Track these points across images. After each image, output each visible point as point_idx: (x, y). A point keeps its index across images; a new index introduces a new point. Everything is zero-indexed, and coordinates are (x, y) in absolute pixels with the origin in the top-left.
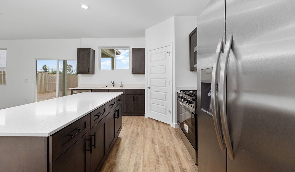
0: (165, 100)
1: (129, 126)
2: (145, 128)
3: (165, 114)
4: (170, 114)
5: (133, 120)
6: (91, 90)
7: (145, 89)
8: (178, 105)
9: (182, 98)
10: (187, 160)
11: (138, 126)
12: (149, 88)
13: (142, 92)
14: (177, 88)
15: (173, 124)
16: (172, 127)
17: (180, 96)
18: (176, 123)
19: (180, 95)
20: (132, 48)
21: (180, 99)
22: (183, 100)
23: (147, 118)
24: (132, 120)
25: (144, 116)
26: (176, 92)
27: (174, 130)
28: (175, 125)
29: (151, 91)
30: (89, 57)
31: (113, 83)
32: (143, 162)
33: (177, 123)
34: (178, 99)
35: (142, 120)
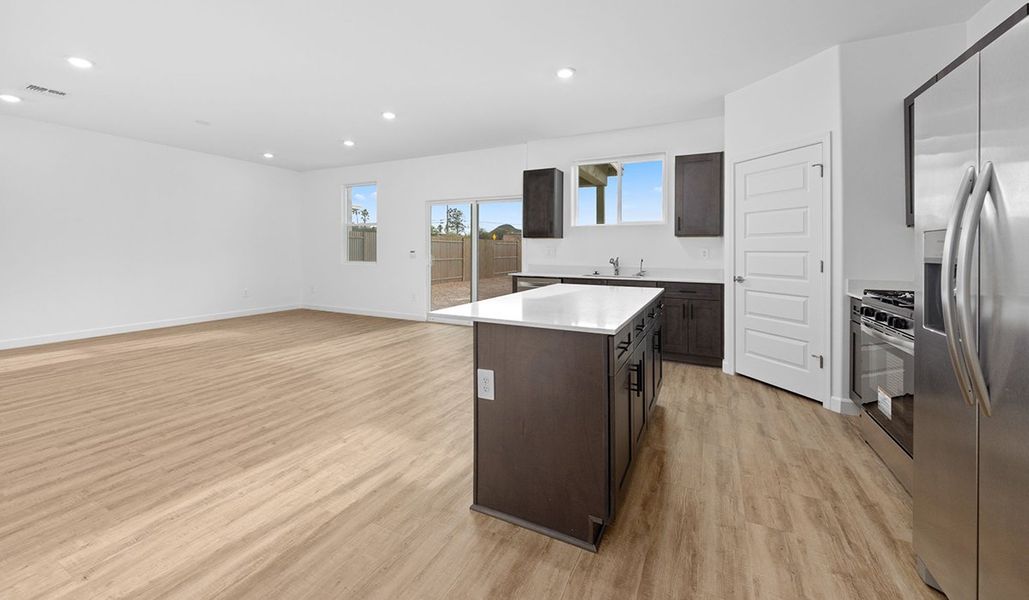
0: (804, 322)
1: (677, 386)
2: (730, 398)
3: (803, 367)
4: (822, 367)
5: (685, 373)
6: (562, 279)
7: (722, 286)
8: (854, 339)
9: (868, 312)
10: (887, 491)
11: (706, 391)
12: (740, 280)
13: (712, 294)
14: (852, 285)
15: (835, 400)
16: (829, 410)
17: (862, 308)
18: (844, 397)
19: (863, 305)
20: (676, 157)
21: (863, 318)
22: (874, 318)
23: (732, 374)
24: (681, 373)
25: (721, 367)
26: (845, 297)
27: (837, 420)
28: (842, 403)
29: (746, 290)
30: (552, 192)
31: (615, 263)
32: (741, 463)
33: (851, 397)
34: (856, 318)
35: (717, 378)
